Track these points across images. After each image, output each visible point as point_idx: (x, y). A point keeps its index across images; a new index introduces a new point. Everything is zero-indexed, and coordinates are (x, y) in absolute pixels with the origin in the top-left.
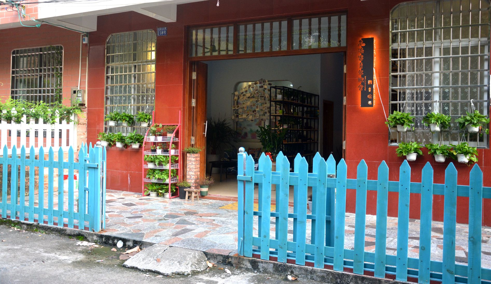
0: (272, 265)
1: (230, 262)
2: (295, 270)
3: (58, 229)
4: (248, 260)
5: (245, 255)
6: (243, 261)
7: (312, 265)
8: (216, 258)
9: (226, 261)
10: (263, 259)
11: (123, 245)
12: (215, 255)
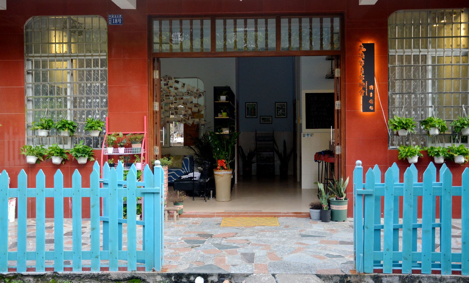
0: (398, 277)
1: (350, 281)
2: (423, 280)
3: (94, 275)
4: (370, 277)
5: (365, 272)
6: (364, 278)
7: (439, 272)
8: (332, 279)
9: (345, 280)
10: (385, 273)
11: (204, 281)
12: (329, 276)
